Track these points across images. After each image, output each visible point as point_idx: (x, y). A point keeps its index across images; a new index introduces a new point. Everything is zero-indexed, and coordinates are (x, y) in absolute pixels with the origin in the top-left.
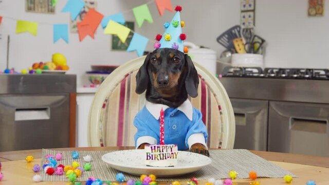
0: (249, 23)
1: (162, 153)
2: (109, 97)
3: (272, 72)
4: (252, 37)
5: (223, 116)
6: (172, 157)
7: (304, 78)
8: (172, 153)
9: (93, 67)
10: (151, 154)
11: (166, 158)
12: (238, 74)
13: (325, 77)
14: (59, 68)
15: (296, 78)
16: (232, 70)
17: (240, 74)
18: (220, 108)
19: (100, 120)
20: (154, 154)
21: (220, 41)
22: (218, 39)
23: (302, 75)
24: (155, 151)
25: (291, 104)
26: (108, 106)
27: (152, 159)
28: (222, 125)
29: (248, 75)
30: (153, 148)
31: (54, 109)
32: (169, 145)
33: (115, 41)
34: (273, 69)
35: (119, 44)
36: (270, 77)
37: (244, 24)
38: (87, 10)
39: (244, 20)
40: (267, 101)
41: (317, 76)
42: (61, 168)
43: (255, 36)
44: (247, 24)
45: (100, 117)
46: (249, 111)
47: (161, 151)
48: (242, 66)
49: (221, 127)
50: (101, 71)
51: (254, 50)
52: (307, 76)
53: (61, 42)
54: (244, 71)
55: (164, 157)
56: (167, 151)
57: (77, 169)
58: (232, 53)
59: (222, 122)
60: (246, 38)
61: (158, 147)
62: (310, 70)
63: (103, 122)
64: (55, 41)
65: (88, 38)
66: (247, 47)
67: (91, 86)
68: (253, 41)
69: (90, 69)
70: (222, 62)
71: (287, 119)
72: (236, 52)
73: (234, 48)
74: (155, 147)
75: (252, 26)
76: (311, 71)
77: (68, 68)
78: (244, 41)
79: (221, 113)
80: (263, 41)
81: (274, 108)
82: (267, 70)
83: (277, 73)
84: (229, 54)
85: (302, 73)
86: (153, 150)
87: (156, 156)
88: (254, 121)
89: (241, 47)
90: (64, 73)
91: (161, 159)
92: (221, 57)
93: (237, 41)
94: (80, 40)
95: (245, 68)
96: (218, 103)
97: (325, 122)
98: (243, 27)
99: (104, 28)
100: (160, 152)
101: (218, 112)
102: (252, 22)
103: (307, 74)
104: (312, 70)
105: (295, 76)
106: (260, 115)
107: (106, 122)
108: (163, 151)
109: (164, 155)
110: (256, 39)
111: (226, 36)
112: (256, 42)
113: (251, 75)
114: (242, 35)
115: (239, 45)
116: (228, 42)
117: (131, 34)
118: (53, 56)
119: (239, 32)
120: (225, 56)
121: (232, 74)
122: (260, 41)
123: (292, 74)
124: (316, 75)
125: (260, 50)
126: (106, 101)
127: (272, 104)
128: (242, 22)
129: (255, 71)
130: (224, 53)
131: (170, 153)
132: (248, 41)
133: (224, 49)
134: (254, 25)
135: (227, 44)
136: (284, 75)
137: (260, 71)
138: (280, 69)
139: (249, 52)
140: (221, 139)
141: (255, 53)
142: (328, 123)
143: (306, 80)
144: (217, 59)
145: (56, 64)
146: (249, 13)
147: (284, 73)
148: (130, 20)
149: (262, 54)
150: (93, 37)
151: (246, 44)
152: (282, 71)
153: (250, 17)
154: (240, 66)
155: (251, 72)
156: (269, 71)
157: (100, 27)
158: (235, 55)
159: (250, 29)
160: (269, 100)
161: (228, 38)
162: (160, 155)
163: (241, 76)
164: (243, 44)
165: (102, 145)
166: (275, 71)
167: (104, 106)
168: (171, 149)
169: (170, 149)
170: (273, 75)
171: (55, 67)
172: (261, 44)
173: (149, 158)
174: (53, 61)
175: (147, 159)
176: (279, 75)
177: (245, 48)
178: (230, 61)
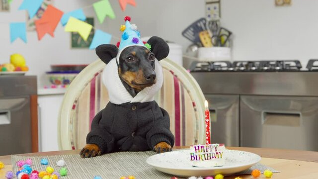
0: (215, 15)
1: (206, 153)
2: (78, 99)
3: (242, 66)
4: (219, 30)
5: (197, 112)
6: (217, 157)
7: (275, 71)
8: (217, 153)
9: (53, 67)
10: (195, 154)
11: (210, 159)
12: (206, 69)
13: (296, 68)
14: (18, 69)
15: (267, 71)
16: (199, 65)
17: (208, 68)
18: (194, 105)
19: (70, 122)
20: (198, 154)
21: (185, 35)
22: (184, 33)
23: (273, 68)
24: (199, 152)
25: (263, 98)
26: (78, 107)
27: (197, 160)
28: (197, 122)
29: (216, 69)
30: (197, 148)
31: (14, 113)
32: (213, 145)
33: (74, 38)
34: (242, 62)
35: (79, 42)
36: (239, 71)
37: (209, 16)
38: (44, 7)
39: (209, 12)
40: (238, 96)
41: (288, 68)
42: (36, 174)
43: (221, 28)
44: (212, 16)
45: (70, 118)
46: (219, 107)
47: (205, 150)
48: (210, 60)
49: (196, 124)
50: (62, 71)
51: (221, 43)
52: (278, 68)
53: (18, 41)
54: (212, 65)
55: (209, 158)
56: (211, 151)
57: (53, 174)
58: (199, 46)
59: (197, 119)
60: (213, 31)
61: (202, 147)
62: (280, 62)
63: (73, 124)
64: (12, 40)
65: (47, 36)
66: (214, 40)
67: (53, 87)
68: (219, 34)
69: (49, 69)
70: (189, 57)
71: (260, 114)
72: (203, 46)
73: (200, 42)
74: (198, 147)
75: (217, 18)
76: (282, 63)
77: (27, 69)
78: (211, 35)
79: (195, 110)
80: (230, 33)
81: (245, 102)
82: (235, 63)
83: (247, 66)
84: (195, 48)
85: (272, 65)
86: (197, 150)
87: (200, 157)
88: (225, 117)
89: (208, 40)
90: (24, 74)
91: (205, 159)
92: (187, 51)
93: (203, 34)
94: (39, 39)
95: (213, 63)
96: (192, 100)
97: (298, 115)
98: (208, 19)
99: (64, 25)
100: (204, 152)
101: (193, 108)
102: (217, 14)
103: (277, 66)
104: (283, 61)
105: (266, 68)
106: (231, 110)
107: (77, 124)
108: (207, 151)
109: (209, 155)
110: (223, 32)
111: (192, 29)
112: (223, 35)
113: (219, 69)
114: (208, 28)
115: (205, 39)
116: (194, 35)
117: (93, 30)
118: (11, 56)
119: (205, 24)
120: (191, 50)
121: (199, 69)
122: (227, 34)
123: (262, 67)
124: (286, 67)
125: (228, 43)
126: (76, 101)
127: (243, 99)
128: (208, 14)
129: (224, 65)
130: (190, 47)
131: (215, 152)
132: (215, 34)
133: (190, 43)
134: (220, 16)
135: (193, 38)
136: (254, 68)
137: (229, 65)
138: (250, 62)
139: (216, 45)
140: (197, 137)
141: (222, 45)
142: (301, 116)
143: (277, 73)
144: (183, 54)
145: (15, 65)
146: (214, 5)
147: (253, 66)
148: (90, 16)
149: (229, 47)
150: (52, 35)
151: (213, 36)
152: (251, 64)
153: (215, 8)
154: (208, 60)
155: (220, 66)
156: (238, 64)
157: (60, 25)
158: (202, 49)
159: (216, 21)
160: (240, 95)
161: (193, 32)
162: (204, 155)
163: (209, 70)
164: (209, 37)
165: (73, 148)
166: (244, 64)
167: (74, 107)
168: (216, 148)
169: (214, 148)
170: (242, 68)
171: (13, 68)
172: (228, 37)
173: (193, 158)
174: (11, 62)
175: (191, 160)
176: (249, 69)
177: (211, 42)
178: (197, 55)
